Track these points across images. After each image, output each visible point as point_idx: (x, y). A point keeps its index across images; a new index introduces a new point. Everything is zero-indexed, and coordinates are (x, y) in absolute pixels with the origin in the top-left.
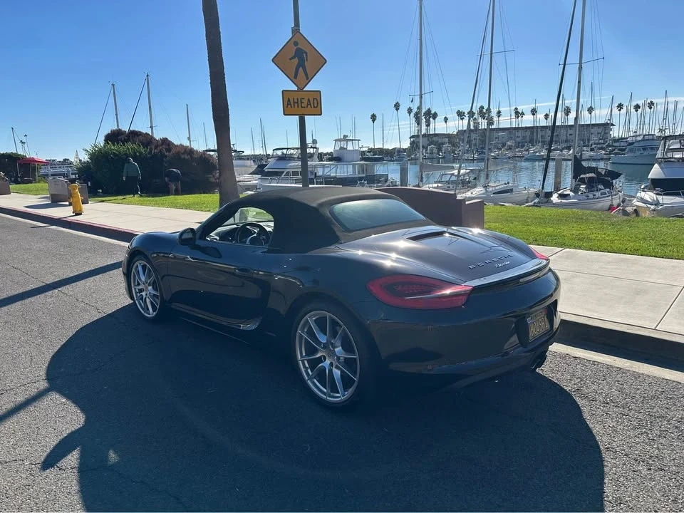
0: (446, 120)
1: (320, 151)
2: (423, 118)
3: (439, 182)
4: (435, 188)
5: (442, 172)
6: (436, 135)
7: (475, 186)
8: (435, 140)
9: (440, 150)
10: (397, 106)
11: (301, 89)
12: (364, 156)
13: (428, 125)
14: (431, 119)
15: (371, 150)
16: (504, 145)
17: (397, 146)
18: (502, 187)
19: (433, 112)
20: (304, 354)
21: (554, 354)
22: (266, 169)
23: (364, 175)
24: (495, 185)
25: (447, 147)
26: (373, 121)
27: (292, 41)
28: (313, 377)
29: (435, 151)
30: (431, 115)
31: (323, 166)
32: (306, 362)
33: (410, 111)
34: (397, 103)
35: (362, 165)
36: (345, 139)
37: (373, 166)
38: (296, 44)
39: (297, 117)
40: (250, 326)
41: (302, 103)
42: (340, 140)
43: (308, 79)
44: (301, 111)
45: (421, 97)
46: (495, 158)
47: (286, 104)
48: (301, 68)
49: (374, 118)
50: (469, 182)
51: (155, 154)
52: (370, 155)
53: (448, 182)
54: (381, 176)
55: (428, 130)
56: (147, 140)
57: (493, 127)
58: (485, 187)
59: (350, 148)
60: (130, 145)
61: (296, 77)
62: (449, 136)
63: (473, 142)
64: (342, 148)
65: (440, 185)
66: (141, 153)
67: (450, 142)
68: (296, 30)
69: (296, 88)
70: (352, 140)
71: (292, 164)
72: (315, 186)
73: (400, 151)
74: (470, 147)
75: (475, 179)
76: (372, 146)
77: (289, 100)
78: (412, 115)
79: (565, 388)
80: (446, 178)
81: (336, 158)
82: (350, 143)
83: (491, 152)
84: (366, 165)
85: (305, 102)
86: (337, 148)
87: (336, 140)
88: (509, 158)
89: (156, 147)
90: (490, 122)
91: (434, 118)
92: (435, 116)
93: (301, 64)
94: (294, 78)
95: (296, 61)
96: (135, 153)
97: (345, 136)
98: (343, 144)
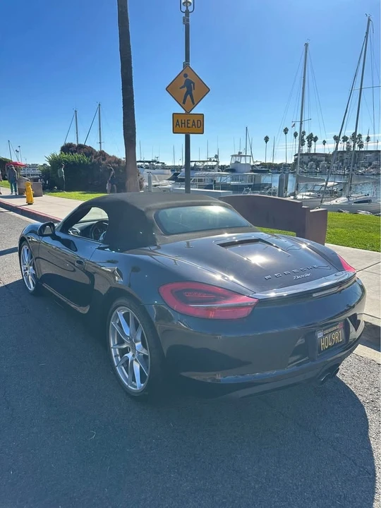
0: (324, 142)
1: (220, 164)
2: (306, 140)
3: (312, 191)
4: (307, 196)
5: (315, 183)
6: (315, 154)
7: (340, 196)
8: (315, 158)
9: (318, 166)
10: (286, 131)
11: (188, 113)
12: (254, 169)
13: (310, 146)
14: (313, 142)
15: (262, 164)
16: (370, 164)
17: (284, 161)
18: (362, 198)
19: (314, 136)
20: (116, 343)
21: (360, 359)
22: (179, 177)
23: (252, 184)
24: (356, 196)
25: (324, 163)
26: (266, 142)
27: (184, 73)
28: (121, 363)
29: (314, 166)
30: (312, 139)
31: (221, 175)
32: (117, 350)
33: (295, 135)
34: (286, 128)
35: (252, 175)
36: (240, 155)
37: (260, 177)
38: (186, 76)
39: (184, 135)
40: (84, 310)
41: (188, 123)
42: (235, 156)
43: (194, 104)
44: (187, 130)
45: (301, 124)
46: (362, 174)
47: (175, 124)
48: (189, 96)
49: (267, 139)
50: (336, 192)
51: (94, 163)
52: (258, 168)
53: (319, 192)
54: (266, 184)
55: (309, 150)
56: (89, 151)
57: (363, 149)
58: (348, 197)
59: (243, 162)
60: (76, 155)
61: (184, 103)
62: (326, 156)
63: (345, 161)
64: (237, 162)
65: (312, 193)
66: (84, 162)
67: (326, 161)
68: (186, 65)
69: (184, 112)
70: (245, 156)
71: (198, 173)
72: (213, 191)
73: (285, 166)
74: (342, 164)
75: (341, 190)
76: (263, 161)
77: (178, 121)
78: (298, 137)
79: (360, 398)
80: (317, 189)
81: (231, 170)
82: (243, 158)
83: (359, 169)
84: (255, 175)
85: (191, 122)
86: (233, 162)
87: (232, 156)
88: (373, 175)
89: (95, 157)
90: (361, 146)
91: (315, 141)
92: (316, 139)
93: (189, 92)
94: (182, 103)
95: (185, 89)
96: (80, 161)
97: (240, 153)
98: (237, 159)
